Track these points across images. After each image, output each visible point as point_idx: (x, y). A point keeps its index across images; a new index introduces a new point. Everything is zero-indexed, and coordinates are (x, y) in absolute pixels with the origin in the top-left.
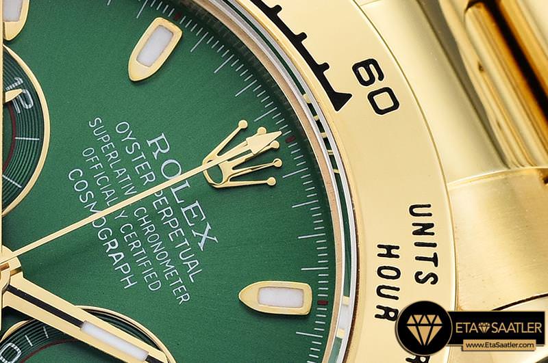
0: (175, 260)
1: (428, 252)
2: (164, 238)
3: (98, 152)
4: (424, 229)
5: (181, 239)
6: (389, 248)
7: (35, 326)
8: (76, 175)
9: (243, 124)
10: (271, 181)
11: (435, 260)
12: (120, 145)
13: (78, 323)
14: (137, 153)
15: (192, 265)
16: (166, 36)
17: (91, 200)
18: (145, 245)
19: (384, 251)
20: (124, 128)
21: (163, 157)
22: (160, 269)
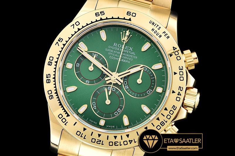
0: (131, 55)
1: (156, 25)
2: (127, 54)
3: (110, 52)
4: (153, 24)
5: (129, 52)
6: (152, 29)
7: (125, 77)
8: (111, 57)
9: (121, 33)
10: (131, 36)
11: (158, 25)
12: (111, 49)
13: (129, 72)
14: (114, 48)
15: (133, 53)
16: (103, 32)
17: (115, 58)
18: (126, 56)
19: (152, 30)
20: (110, 47)
21: (117, 45)
22: (130, 57)
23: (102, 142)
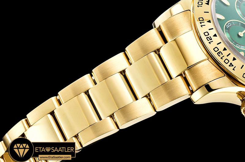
23: (211, 41)
